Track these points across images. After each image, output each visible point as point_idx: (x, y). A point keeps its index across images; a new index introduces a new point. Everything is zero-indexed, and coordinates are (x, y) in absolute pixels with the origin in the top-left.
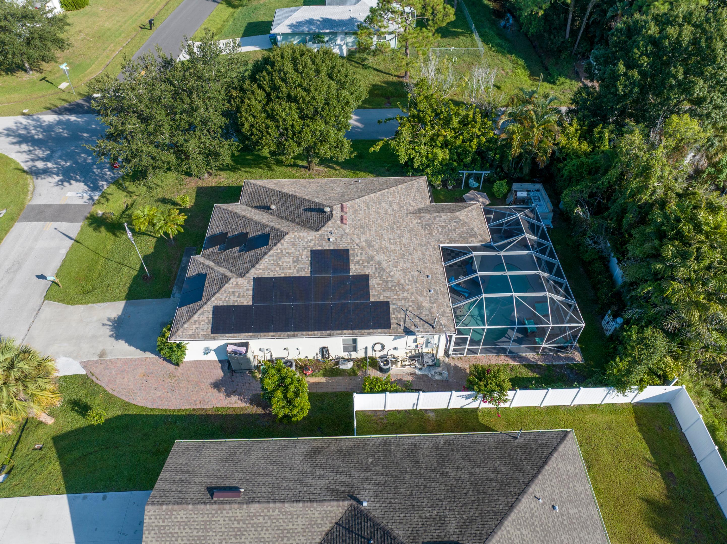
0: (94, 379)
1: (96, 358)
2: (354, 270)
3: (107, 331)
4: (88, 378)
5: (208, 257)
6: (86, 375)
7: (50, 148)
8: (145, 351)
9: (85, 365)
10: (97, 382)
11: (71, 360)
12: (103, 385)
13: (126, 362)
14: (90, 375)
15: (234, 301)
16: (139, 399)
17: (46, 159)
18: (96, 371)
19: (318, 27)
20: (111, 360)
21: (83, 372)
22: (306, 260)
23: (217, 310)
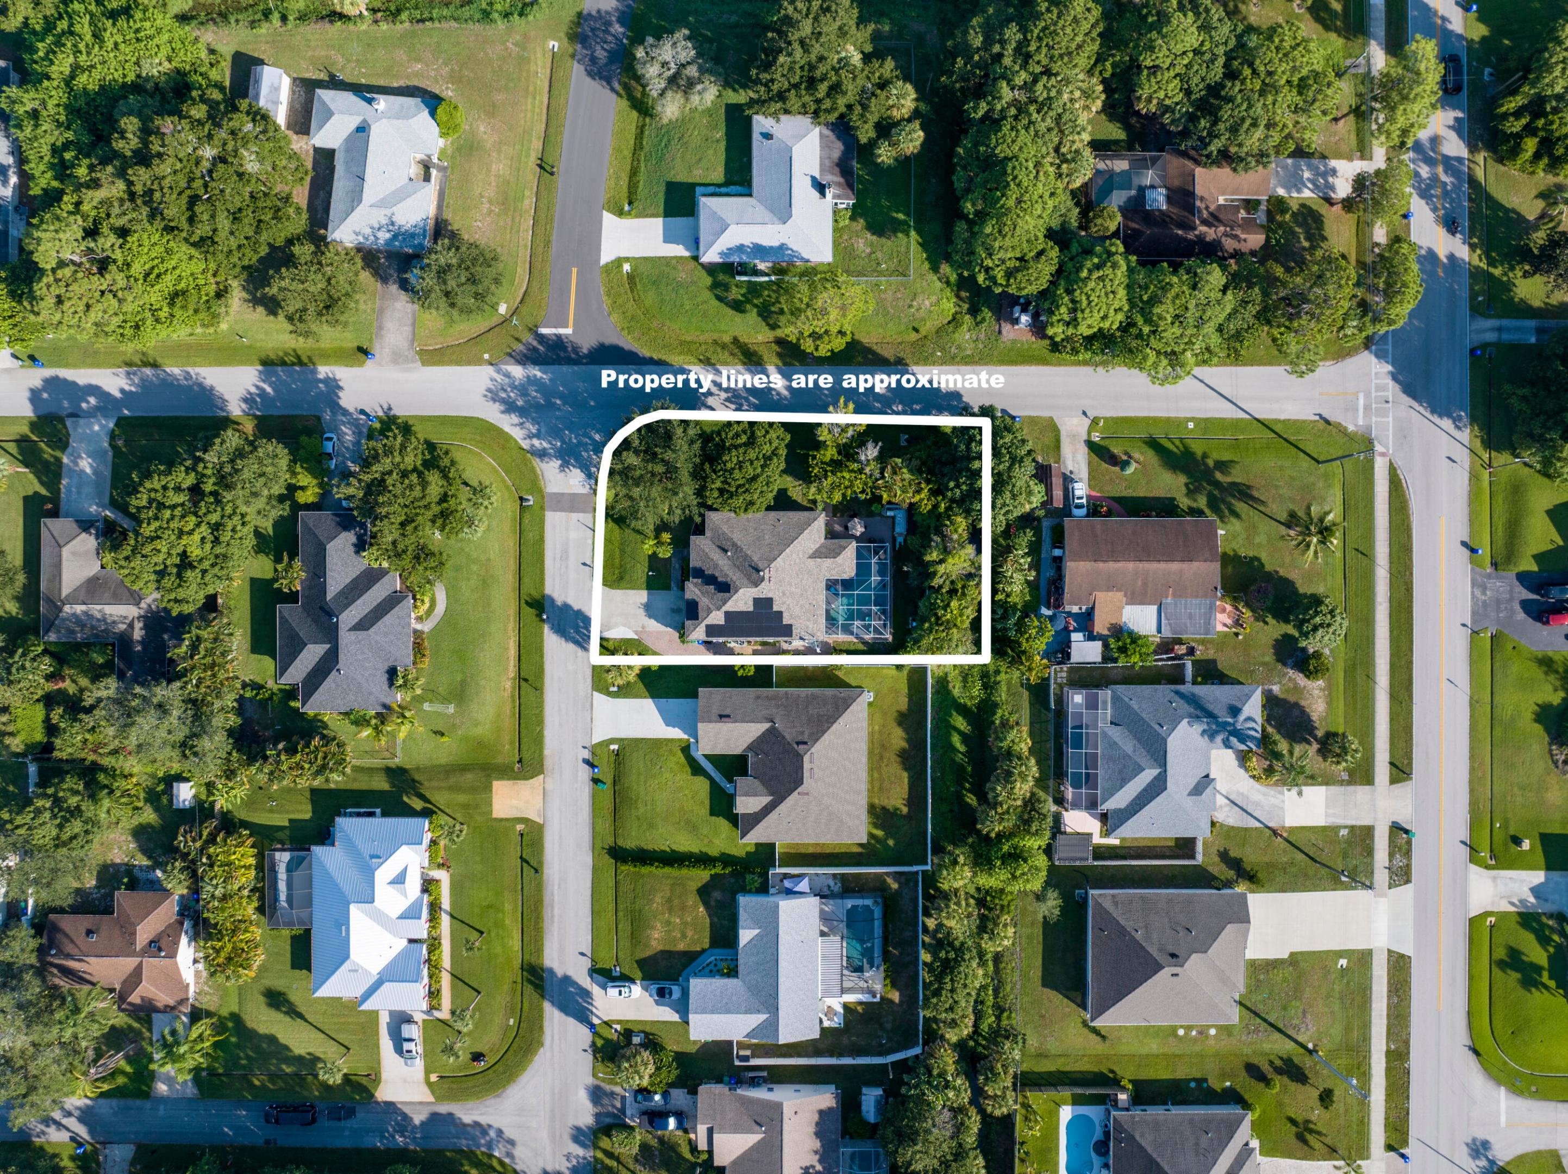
0: (644, 642)
1: (641, 629)
2: (775, 608)
3: (642, 612)
5: (696, 585)
7: (535, 421)
9: (636, 632)
11: (627, 629)
12: (650, 646)
13: (658, 633)
14: (641, 639)
15: (716, 622)
17: (537, 436)
18: (643, 636)
19: (748, 254)
20: (650, 631)
21: (635, 636)
22: (751, 603)
23: (707, 626)
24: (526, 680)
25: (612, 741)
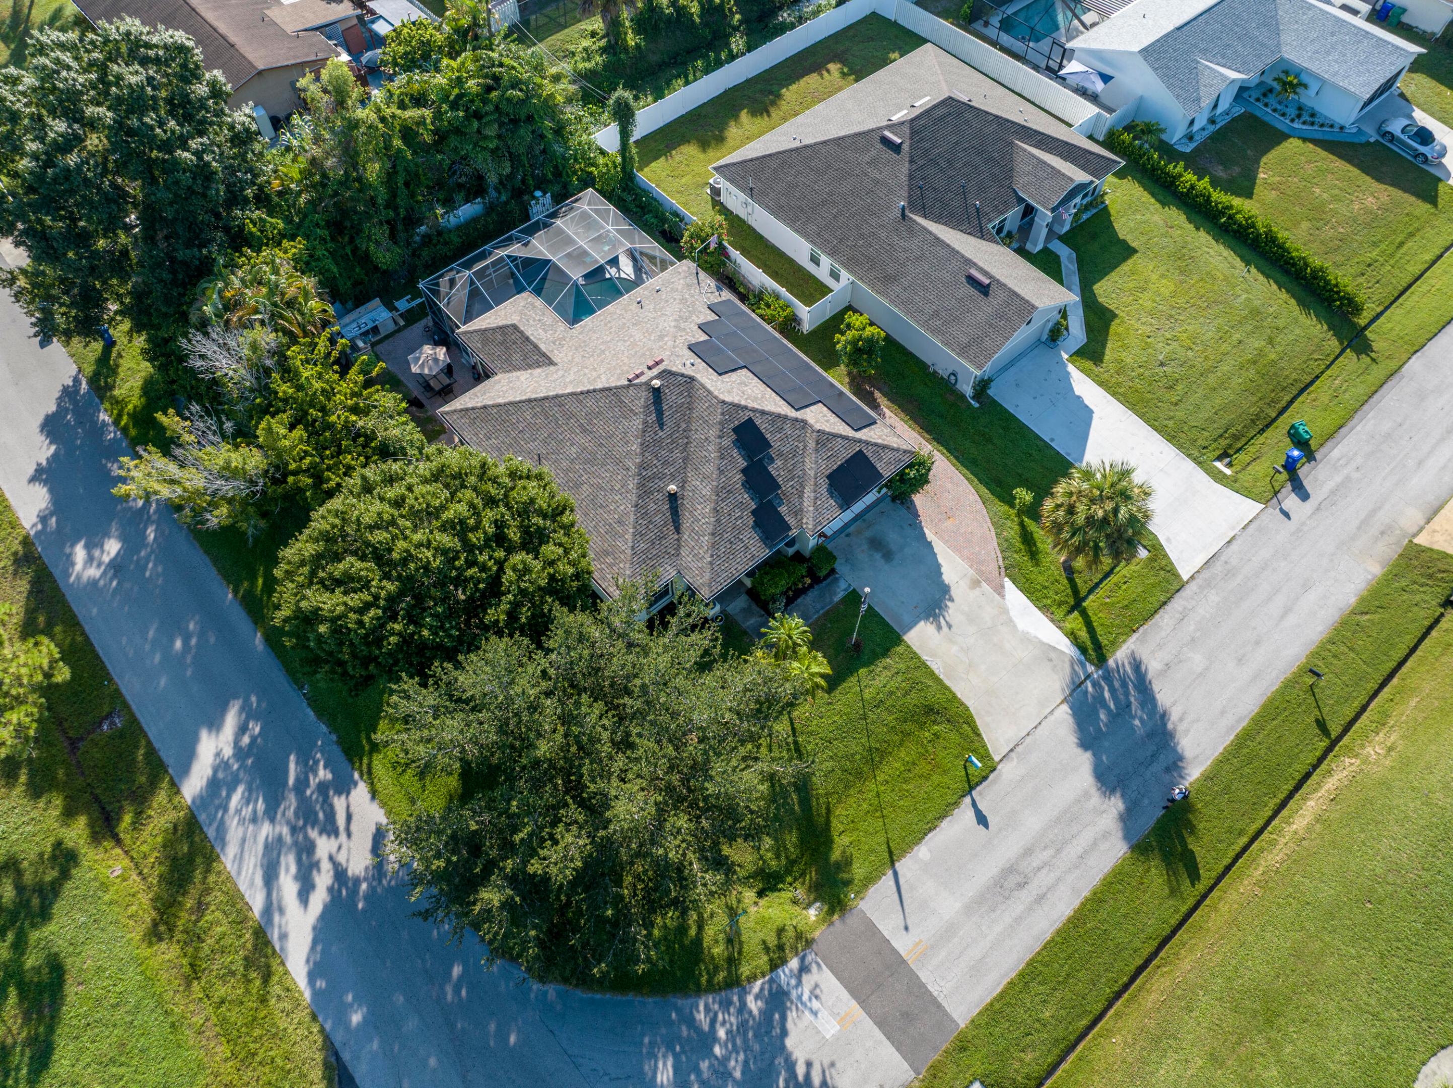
0: (1001, 562)
1: (984, 584)
2: (699, 338)
3: (954, 612)
4: (1006, 569)
6: (1007, 575)
8: (930, 543)
9: (1000, 590)
10: (999, 554)
11: (1012, 613)
12: (996, 545)
13: (957, 550)
14: (1003, 570)
16: (971, 497)
18: (993, 568)
20: (971, 566)
21: (1008, 583)
24: (1322, 725)
25: (1219, 477)
